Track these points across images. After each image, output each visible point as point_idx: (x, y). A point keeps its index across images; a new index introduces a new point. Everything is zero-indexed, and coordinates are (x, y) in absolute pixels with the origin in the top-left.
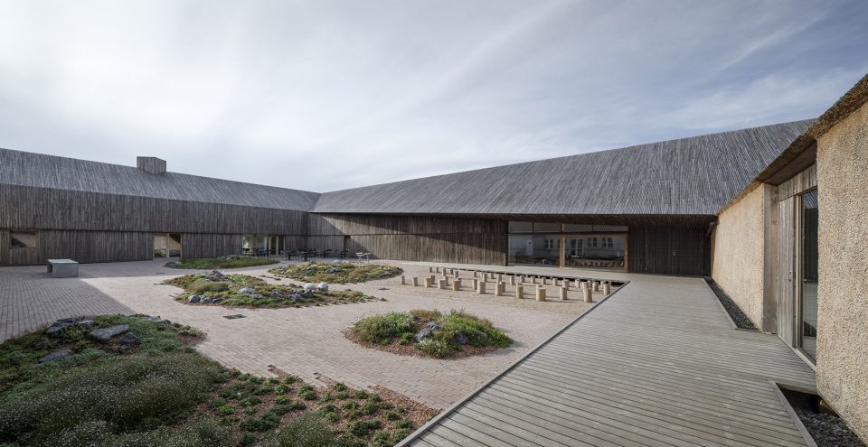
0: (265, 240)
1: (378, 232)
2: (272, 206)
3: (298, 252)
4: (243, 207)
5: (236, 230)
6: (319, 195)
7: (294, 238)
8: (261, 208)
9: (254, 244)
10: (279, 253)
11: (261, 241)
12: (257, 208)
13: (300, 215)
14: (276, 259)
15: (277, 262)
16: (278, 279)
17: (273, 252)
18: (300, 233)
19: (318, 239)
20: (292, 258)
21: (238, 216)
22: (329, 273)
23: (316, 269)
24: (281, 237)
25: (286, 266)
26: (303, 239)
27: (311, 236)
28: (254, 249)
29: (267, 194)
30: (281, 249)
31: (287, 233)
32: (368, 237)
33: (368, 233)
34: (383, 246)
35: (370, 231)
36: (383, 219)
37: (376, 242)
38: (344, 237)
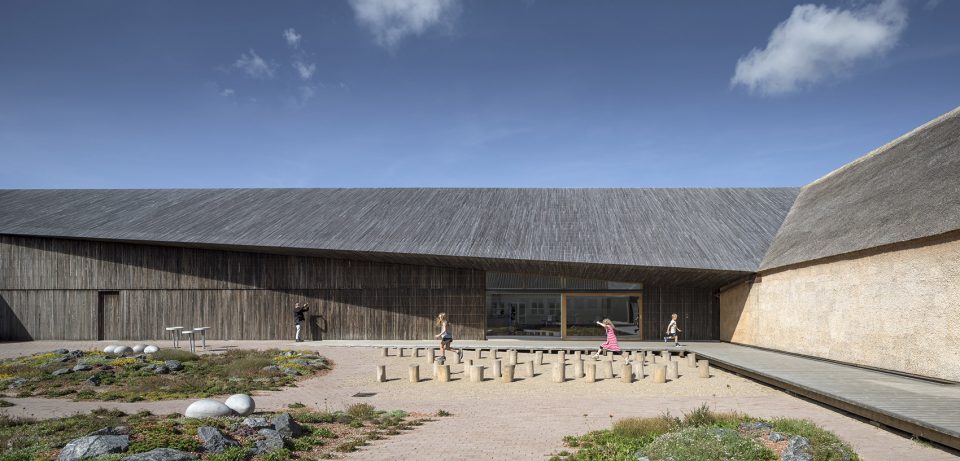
32: (176, 294)
33: (176, 286)
34: (220, 313)
35: (182, 282)
36: (220, 259)
37: (199, 305)
38: (96, 294)
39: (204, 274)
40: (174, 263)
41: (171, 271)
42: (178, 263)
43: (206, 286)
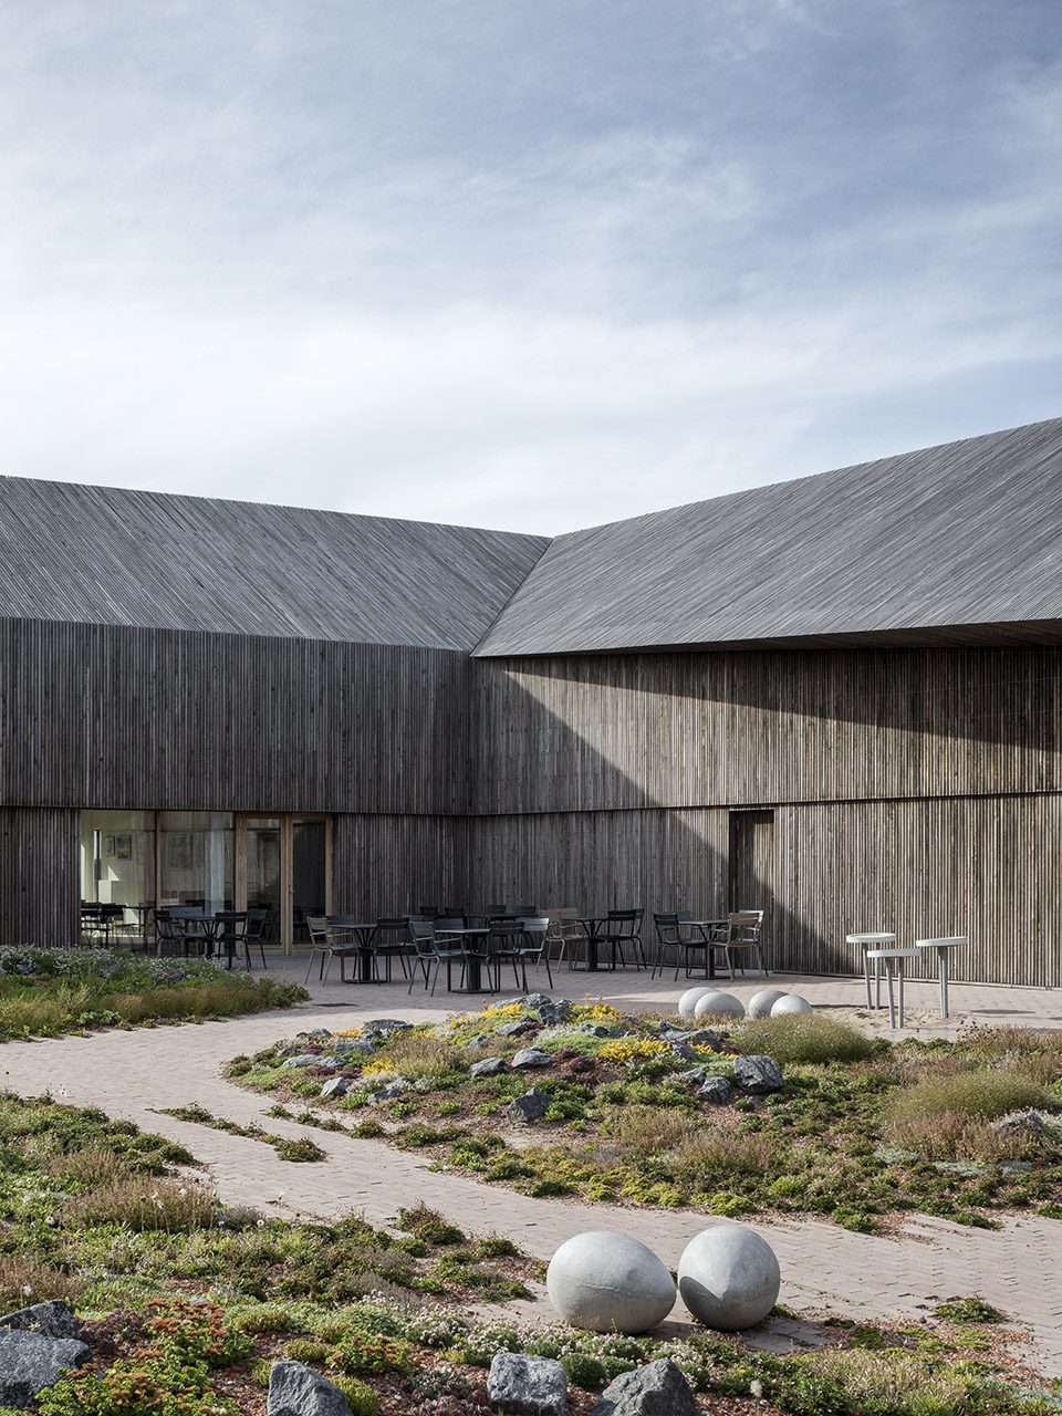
0: (216, 847)
1: (991, 780)
2: (256, 624)
3: (421, 928)
4: (86, 631)
5: (43, 788)
6: (540, 546)
7: (386, 832)
8: (189, 638)
9: (153, 878)
10: (302, 934)
11: (191, 858)
12: (165, 635)
13: (431, 679)
14: (285, 976)
15: (287, 1000)
16: (308, 1153)
17: (263, 929)
18: (423, 801)
19: (544, 838)
20: (380, 968)
21: (51, 689)
22: (695, 1099)
23: (586, 1068)
24: (316, 826)
25: (348, 1024)
26: (443, 839)
27: (493, 817)
28: (143, 909)
29: (224, 546)
30: (309, 905)
31: (344, 801)
32: (908, 814)
33: (909, 791)
34: (1030, 883)
35: (925, 774)
36: (1030, 680)
37: (970, 853)
38: (723, 819)
39: (984, 732)
40: (904, 704)
41: (898, 726)
42: (915, 707)
43: (990, 786)
